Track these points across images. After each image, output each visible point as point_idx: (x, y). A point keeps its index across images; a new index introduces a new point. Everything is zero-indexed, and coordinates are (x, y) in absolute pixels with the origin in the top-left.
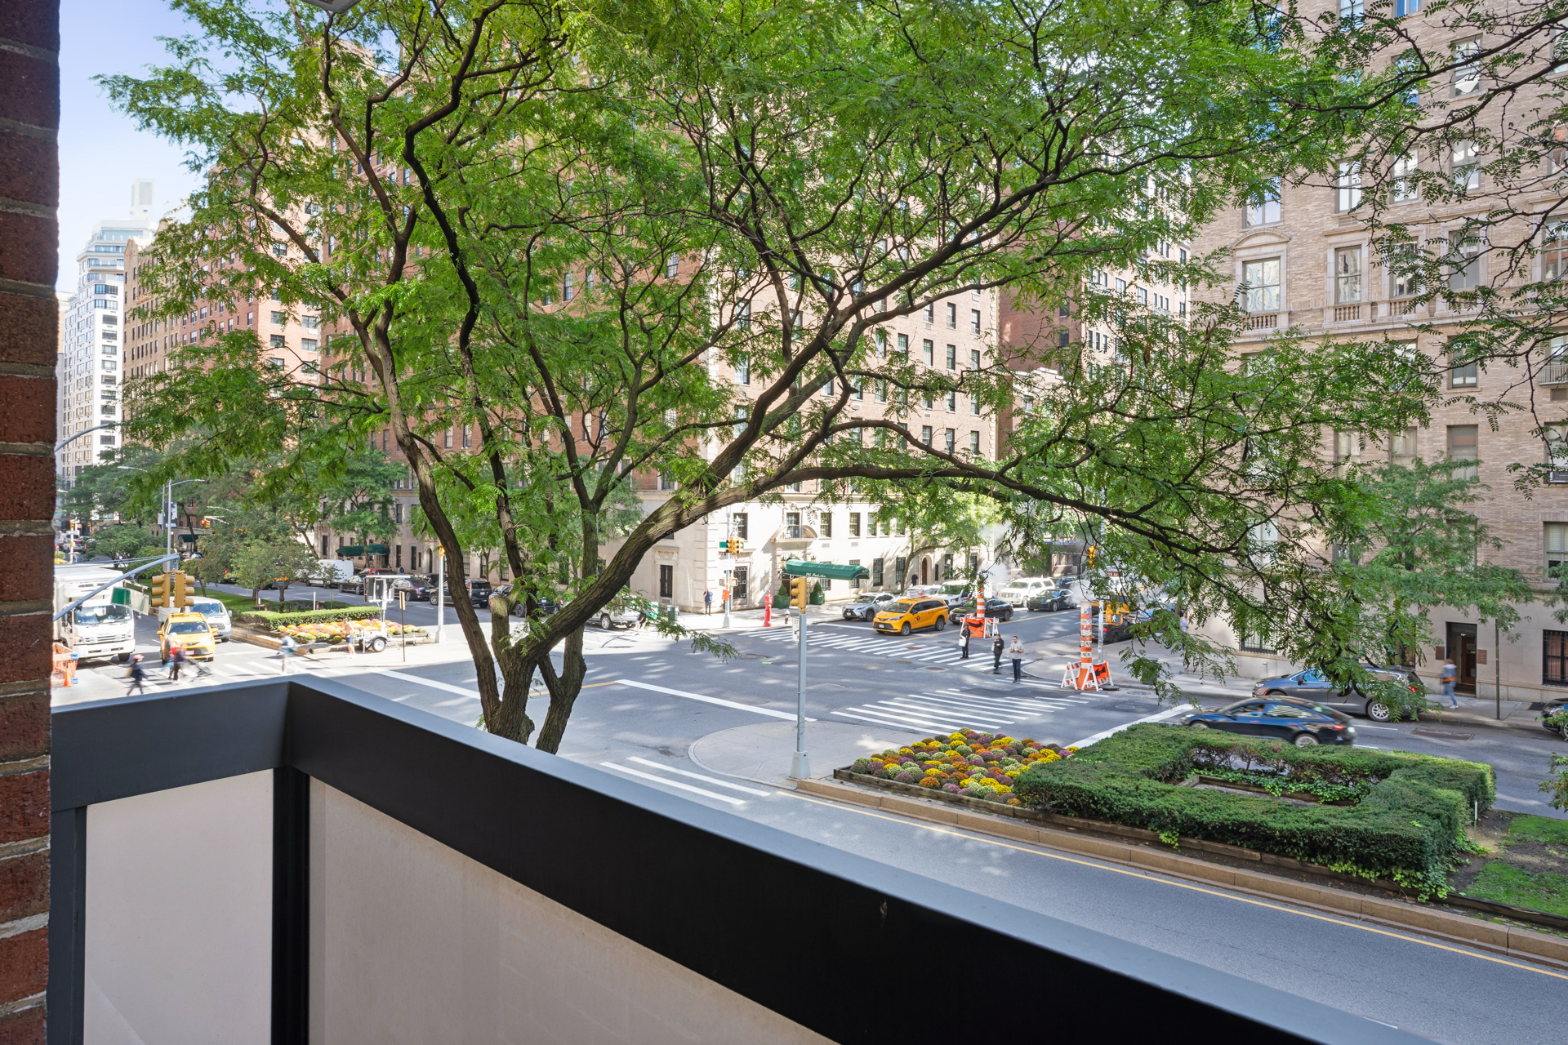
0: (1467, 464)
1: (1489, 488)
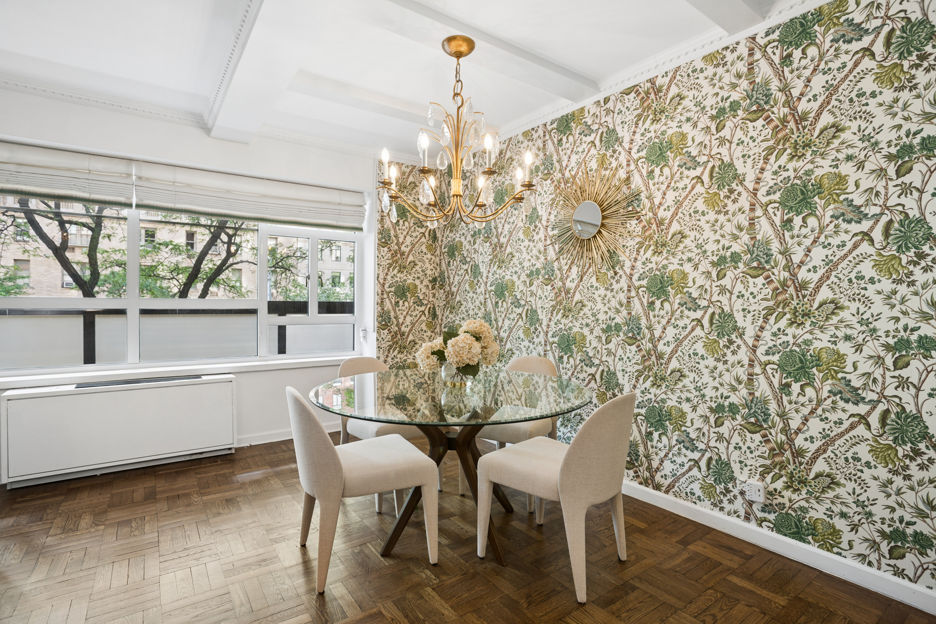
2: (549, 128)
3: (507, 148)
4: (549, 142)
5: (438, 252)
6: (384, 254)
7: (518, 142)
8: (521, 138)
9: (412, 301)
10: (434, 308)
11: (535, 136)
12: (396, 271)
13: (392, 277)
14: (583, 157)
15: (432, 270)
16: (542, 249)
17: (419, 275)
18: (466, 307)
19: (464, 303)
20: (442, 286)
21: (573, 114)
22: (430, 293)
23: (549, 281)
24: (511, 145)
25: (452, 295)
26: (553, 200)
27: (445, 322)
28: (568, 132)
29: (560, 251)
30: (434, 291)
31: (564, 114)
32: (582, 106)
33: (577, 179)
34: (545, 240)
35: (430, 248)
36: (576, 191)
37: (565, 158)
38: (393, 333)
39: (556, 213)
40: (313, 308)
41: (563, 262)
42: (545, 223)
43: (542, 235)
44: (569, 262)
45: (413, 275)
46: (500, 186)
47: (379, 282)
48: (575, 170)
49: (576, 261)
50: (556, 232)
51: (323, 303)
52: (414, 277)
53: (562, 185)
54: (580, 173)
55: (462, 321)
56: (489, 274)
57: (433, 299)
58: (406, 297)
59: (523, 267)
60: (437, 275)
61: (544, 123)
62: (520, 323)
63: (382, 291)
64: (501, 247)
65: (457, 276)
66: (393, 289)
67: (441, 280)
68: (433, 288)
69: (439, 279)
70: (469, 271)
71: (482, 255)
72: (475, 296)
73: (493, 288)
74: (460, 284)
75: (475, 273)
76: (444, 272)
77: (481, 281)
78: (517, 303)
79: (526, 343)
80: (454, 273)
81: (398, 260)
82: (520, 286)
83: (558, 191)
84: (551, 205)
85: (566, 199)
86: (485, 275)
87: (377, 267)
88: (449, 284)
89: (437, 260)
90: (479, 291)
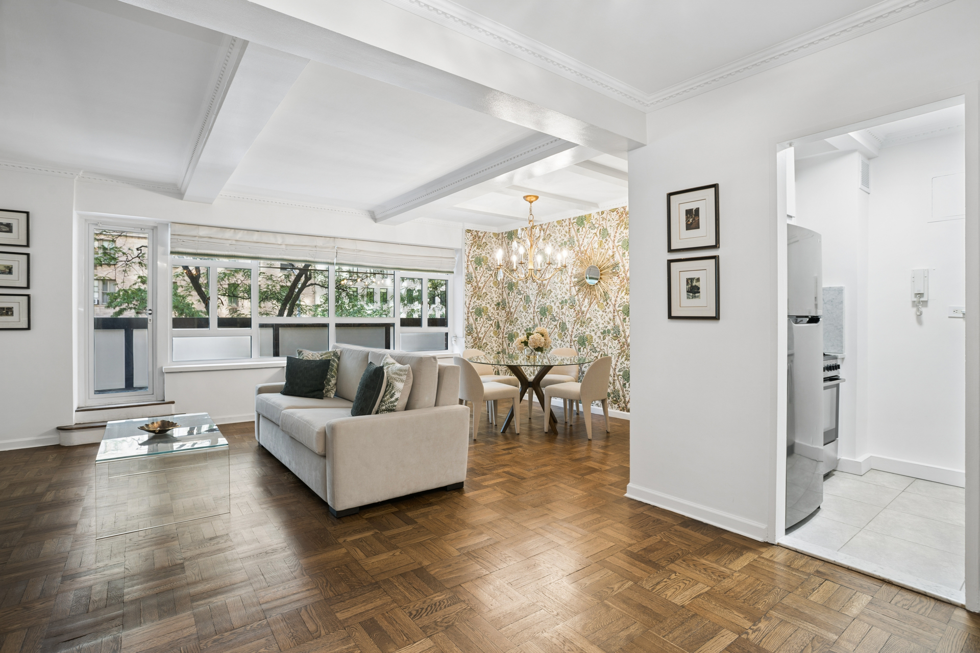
2: (572, 221)
3: (547, 228)
4: (572, 230)
5: (501, 286)
6: (469, 288)
7: (554, 226)
8: (556, 224)
9: (485, 318)
10: (498, 322)
11: (564, 224)
12: (476, 299)
13: (474, 303)
14: (590, 240)
15: (497, 298)
16: (569, 289)
17: (489, 301)
18: (521, 321)
19: (520, 319)
20: (504, 308)
21: (585, 216)
22: (495, 312)
23: (572, 306)
24: (549, 227)
25: (511, 314)
26: (575, 262)
27: (506, 331)
28: (583, 226)
29: (578, 290)
30: (498, 311)
31: (580, 215)
32: (590, 213)
33: (587, 252)
34: (570, 284)
35: (495, 284)
36: (587, 259)
37: (581, 240)
38: (474, 338)
39: (576, 269)
40: (425, 322)
41: (580, 296)
42: (570, 274)
43: (568, 280)
44: (584, 296)
45: (485, 301)
47: (465, 307)
48: (586, 247)
49: (587, 296)
50: (576, 280)
52: (486, 303)
53: (580, 254)
54: (589, 249)
56: (537, 302)
57: (497, 317)
58: (481, 315)
59: (557, 298)
60: (500, 301)
61: (569, 218)
62: (556, 330)
63: (468, 312)
64: (544, 286)
65: (515, 301)
66: (474, 310)
67: (503, 304)
68: (498, 309)
69: (501, 304)
70: (523, 299)
71: (532, 290)
72: (527, 315)
73: (539, 310)
74: (516, 307)
75: (527, 300)
76: (505, 300)
77: (531, 305)
78: (554, 319)
79: (560, 342)
80: (512, 300)
81: (477, 293)
82: (555, 309)
83: (577, 257)
84: (574, 265)
85: (582, 262)
86: (533, 302)
87: (465, 296)
88: (509, 307)
89: (500, 291)
90: (529, 311)
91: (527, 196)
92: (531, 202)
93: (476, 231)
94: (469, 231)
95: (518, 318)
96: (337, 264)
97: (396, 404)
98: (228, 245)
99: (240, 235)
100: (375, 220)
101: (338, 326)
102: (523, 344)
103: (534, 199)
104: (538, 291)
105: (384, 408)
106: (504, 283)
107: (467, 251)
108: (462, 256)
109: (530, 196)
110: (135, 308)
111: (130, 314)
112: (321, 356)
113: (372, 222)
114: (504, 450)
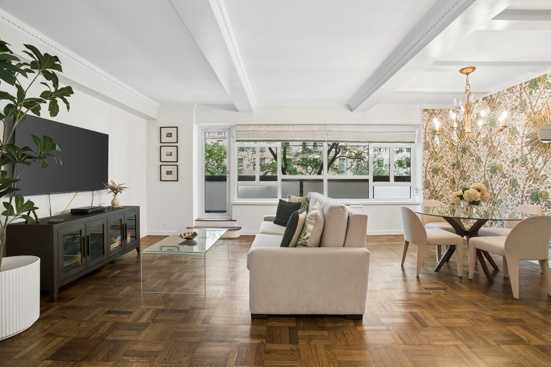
0: (241, 166)
1: (245, 171)
2: (524, 86)
3: (497, 97)
4: (524, 94)
5: (456, 151)
6: (426, 154)
7: (504, 94)
8: (506, 92)
9: (441, 175)
10: (454, 179)
11: (515, 90)
12: (433, 161)
13: (431, 164)
14: (546, 100)
15: (452, 160)
16: (520, 148)
17: (445, 163)
18: (473, 178)
19: (472, 176)
20: (458, 168)
21: (539, 78)
22: (451, 171)
23: (524, 164)
24: (499, 96)
25: (465, 172)
26: (527, 123)
27: (460, 185)
28: (536, 88)
29: (531, 149)
30: (453, 170)
31: (534, 78)
32: (546, 74)
33: (542, 112)
34: (522, 144)
35: (450, 149)
36: (541, 118)
37: (534, 101)
38: (431, 191)
39: (528, 130)
40: (392, 179)
41: (533, 155)
42: (521, 135)
43: (519, 141)
44: (537, 155)
45: (442, 163)
46: (493, 117)
47: (424, 167)
48: (541, 107)
49: (541, 154)
50: (528, 139)
51: (396, 176)
52: (442, 164)
53: (533, 115)
54: (544, 109)
55: (470, 185)
56: (487, 162)
57: (453, 174)
58: (438, 173)
59: (508, 158)
60: (455, 162)
61: (520, 83)
62: (506, 186)
63: (426, 171)
64: (494, 147)
65: (467, 162)
66: (431, 170)
67: (457, 165)
68: (453, 169)
69: (456, 164)
70: (475, 160)
71: (483, 152)
72: (478, 173)
73: (489, 169)
74: (469, 166)
75: (478, 161)
76: (459, 161)
77: (482, 165)
78: (504, 176)
79: (510, 196)
80: (465, 161)
81: (434, 156)
82: (506, 168)
83: (529, 119)
84: (525, 126)
85: (535, 123)
86: (484, 162)
87: (423, 159)
88: (462, 167)
89: (455, 155)
90: (480, 170)
91: (463, 69)
92: (467, 74)
93: (432, 110)
94: (426, 110)
95: (471, 176)
96: (327, 141)
97: (307, 241)
98: (263, 134)
99: (269, 128)
100: (351, 110)
101: (329, 180)
102: (459, 198)
103: (471, 70)
104: (488, 153)
105: (299, 243)
106: (459, 148)
107: (425, 125)
108: (420, 130)
109: (466, 68)
110: (271, 171)
111: (269, 174)
112: (299, 200)
113: (349, 111)
114: (426, 289)
